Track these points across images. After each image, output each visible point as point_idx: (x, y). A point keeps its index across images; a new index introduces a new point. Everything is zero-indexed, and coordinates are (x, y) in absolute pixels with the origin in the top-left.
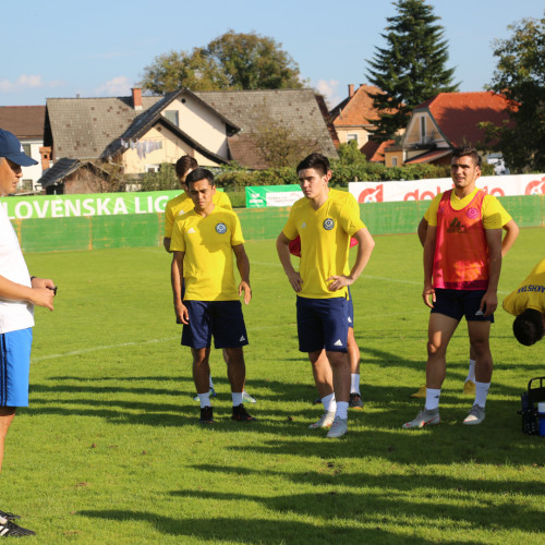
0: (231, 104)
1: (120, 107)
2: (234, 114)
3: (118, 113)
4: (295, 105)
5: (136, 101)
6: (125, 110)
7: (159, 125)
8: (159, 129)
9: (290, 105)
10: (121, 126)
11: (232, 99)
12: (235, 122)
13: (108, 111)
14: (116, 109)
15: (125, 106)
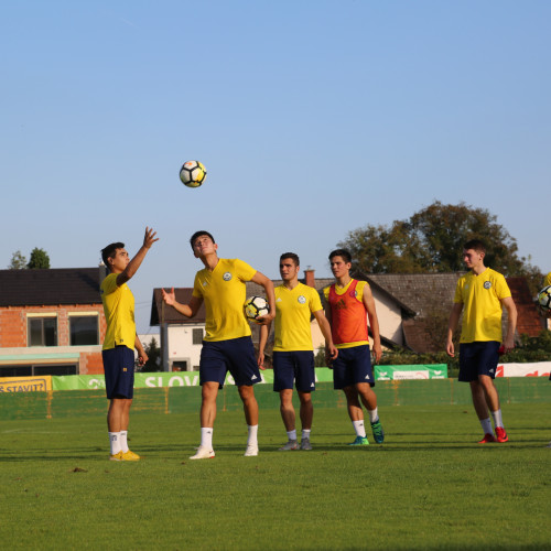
0: (408, 287)
2: (411, 298)
11: (410, 281)
12: (411, 305)
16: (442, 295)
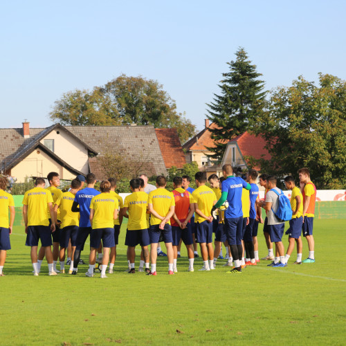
0: (93, 135)
1: (14, 136)
2: (95, 143)
3: (12, 140)
4: (140, 137)
5: (25, 131)
6: (17, 138)
7: (38, 149)
8: (38, 152)
9: (136, 137)
10: (13, 149)
11: (95, 131)
12: (95, 148)
13: (5, 138)
14: (10, 137)
15: (17, 135)
16: (116, 141)
